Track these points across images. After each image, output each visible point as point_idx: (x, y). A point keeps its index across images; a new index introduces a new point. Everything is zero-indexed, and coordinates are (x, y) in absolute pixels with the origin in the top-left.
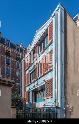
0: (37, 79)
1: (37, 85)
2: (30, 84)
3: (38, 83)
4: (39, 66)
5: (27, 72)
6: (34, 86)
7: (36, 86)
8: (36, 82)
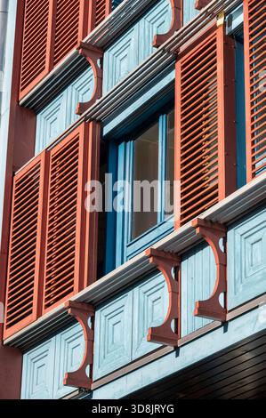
0: (209, 225)
1: (212, 309)
2: (90, 306)
3: (222, 286)
4: (234, 38)
5: (55, 125)
6: (157, 334)
7: (190, 322)
8: (199, 272)
